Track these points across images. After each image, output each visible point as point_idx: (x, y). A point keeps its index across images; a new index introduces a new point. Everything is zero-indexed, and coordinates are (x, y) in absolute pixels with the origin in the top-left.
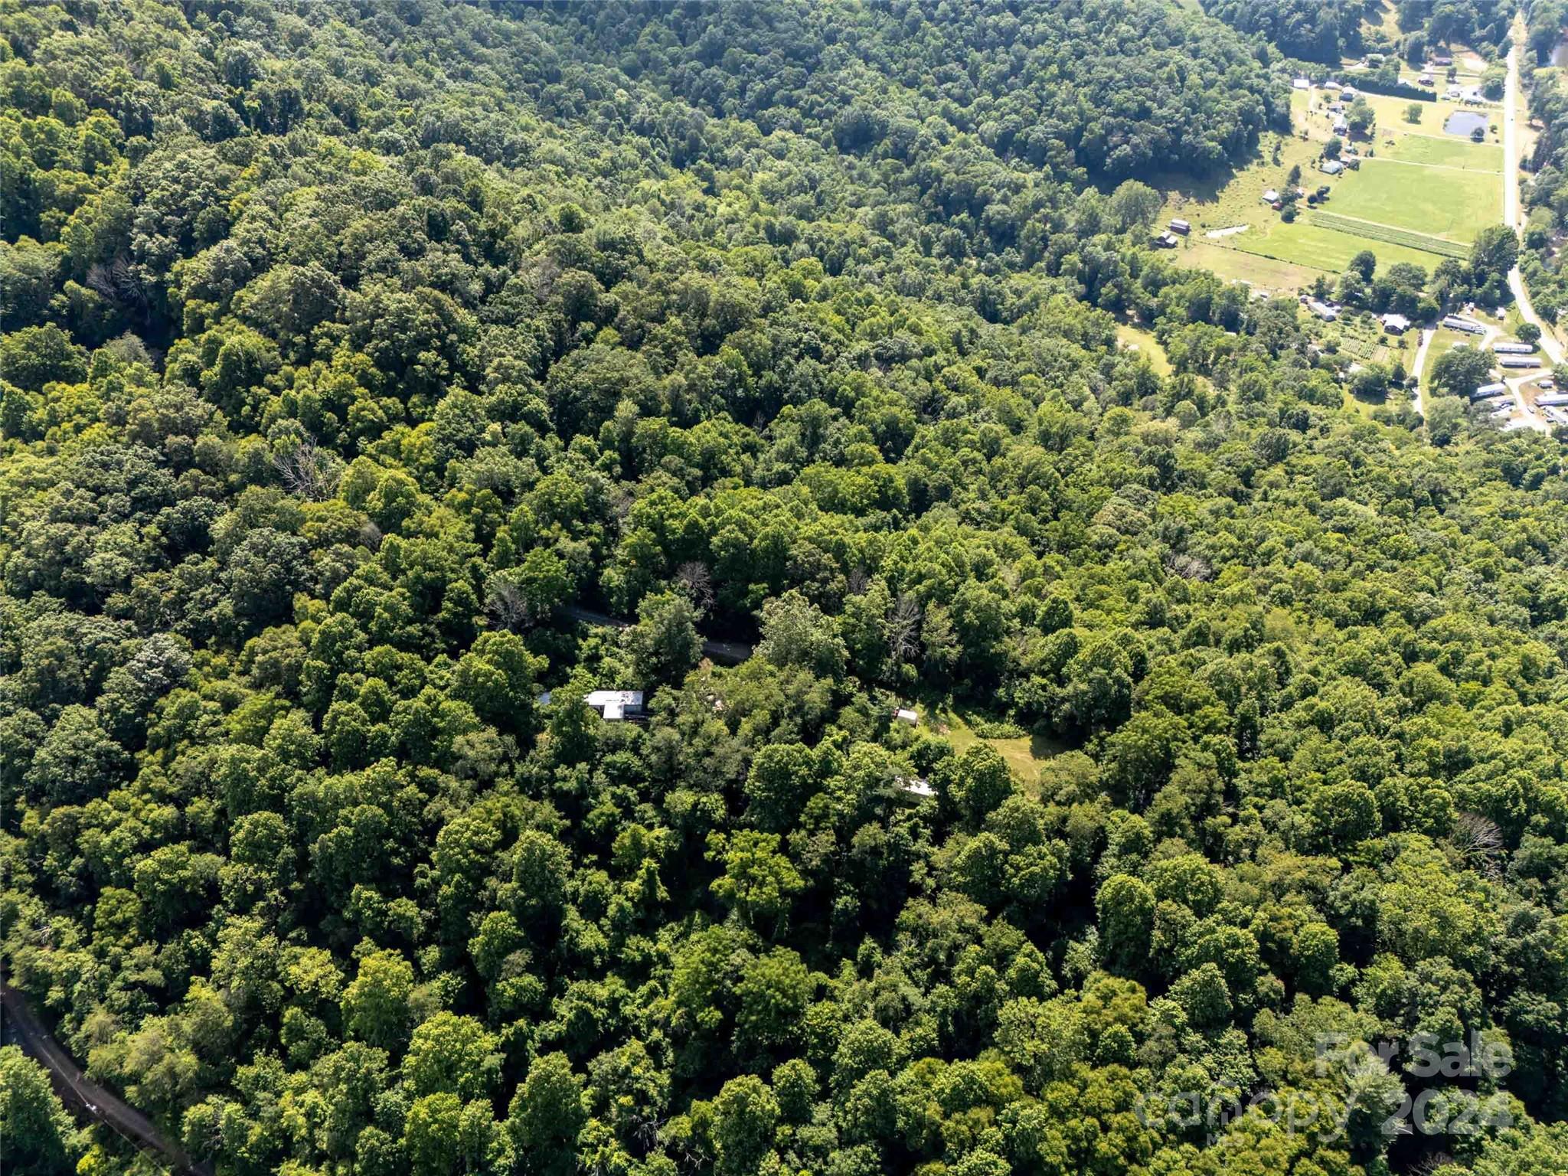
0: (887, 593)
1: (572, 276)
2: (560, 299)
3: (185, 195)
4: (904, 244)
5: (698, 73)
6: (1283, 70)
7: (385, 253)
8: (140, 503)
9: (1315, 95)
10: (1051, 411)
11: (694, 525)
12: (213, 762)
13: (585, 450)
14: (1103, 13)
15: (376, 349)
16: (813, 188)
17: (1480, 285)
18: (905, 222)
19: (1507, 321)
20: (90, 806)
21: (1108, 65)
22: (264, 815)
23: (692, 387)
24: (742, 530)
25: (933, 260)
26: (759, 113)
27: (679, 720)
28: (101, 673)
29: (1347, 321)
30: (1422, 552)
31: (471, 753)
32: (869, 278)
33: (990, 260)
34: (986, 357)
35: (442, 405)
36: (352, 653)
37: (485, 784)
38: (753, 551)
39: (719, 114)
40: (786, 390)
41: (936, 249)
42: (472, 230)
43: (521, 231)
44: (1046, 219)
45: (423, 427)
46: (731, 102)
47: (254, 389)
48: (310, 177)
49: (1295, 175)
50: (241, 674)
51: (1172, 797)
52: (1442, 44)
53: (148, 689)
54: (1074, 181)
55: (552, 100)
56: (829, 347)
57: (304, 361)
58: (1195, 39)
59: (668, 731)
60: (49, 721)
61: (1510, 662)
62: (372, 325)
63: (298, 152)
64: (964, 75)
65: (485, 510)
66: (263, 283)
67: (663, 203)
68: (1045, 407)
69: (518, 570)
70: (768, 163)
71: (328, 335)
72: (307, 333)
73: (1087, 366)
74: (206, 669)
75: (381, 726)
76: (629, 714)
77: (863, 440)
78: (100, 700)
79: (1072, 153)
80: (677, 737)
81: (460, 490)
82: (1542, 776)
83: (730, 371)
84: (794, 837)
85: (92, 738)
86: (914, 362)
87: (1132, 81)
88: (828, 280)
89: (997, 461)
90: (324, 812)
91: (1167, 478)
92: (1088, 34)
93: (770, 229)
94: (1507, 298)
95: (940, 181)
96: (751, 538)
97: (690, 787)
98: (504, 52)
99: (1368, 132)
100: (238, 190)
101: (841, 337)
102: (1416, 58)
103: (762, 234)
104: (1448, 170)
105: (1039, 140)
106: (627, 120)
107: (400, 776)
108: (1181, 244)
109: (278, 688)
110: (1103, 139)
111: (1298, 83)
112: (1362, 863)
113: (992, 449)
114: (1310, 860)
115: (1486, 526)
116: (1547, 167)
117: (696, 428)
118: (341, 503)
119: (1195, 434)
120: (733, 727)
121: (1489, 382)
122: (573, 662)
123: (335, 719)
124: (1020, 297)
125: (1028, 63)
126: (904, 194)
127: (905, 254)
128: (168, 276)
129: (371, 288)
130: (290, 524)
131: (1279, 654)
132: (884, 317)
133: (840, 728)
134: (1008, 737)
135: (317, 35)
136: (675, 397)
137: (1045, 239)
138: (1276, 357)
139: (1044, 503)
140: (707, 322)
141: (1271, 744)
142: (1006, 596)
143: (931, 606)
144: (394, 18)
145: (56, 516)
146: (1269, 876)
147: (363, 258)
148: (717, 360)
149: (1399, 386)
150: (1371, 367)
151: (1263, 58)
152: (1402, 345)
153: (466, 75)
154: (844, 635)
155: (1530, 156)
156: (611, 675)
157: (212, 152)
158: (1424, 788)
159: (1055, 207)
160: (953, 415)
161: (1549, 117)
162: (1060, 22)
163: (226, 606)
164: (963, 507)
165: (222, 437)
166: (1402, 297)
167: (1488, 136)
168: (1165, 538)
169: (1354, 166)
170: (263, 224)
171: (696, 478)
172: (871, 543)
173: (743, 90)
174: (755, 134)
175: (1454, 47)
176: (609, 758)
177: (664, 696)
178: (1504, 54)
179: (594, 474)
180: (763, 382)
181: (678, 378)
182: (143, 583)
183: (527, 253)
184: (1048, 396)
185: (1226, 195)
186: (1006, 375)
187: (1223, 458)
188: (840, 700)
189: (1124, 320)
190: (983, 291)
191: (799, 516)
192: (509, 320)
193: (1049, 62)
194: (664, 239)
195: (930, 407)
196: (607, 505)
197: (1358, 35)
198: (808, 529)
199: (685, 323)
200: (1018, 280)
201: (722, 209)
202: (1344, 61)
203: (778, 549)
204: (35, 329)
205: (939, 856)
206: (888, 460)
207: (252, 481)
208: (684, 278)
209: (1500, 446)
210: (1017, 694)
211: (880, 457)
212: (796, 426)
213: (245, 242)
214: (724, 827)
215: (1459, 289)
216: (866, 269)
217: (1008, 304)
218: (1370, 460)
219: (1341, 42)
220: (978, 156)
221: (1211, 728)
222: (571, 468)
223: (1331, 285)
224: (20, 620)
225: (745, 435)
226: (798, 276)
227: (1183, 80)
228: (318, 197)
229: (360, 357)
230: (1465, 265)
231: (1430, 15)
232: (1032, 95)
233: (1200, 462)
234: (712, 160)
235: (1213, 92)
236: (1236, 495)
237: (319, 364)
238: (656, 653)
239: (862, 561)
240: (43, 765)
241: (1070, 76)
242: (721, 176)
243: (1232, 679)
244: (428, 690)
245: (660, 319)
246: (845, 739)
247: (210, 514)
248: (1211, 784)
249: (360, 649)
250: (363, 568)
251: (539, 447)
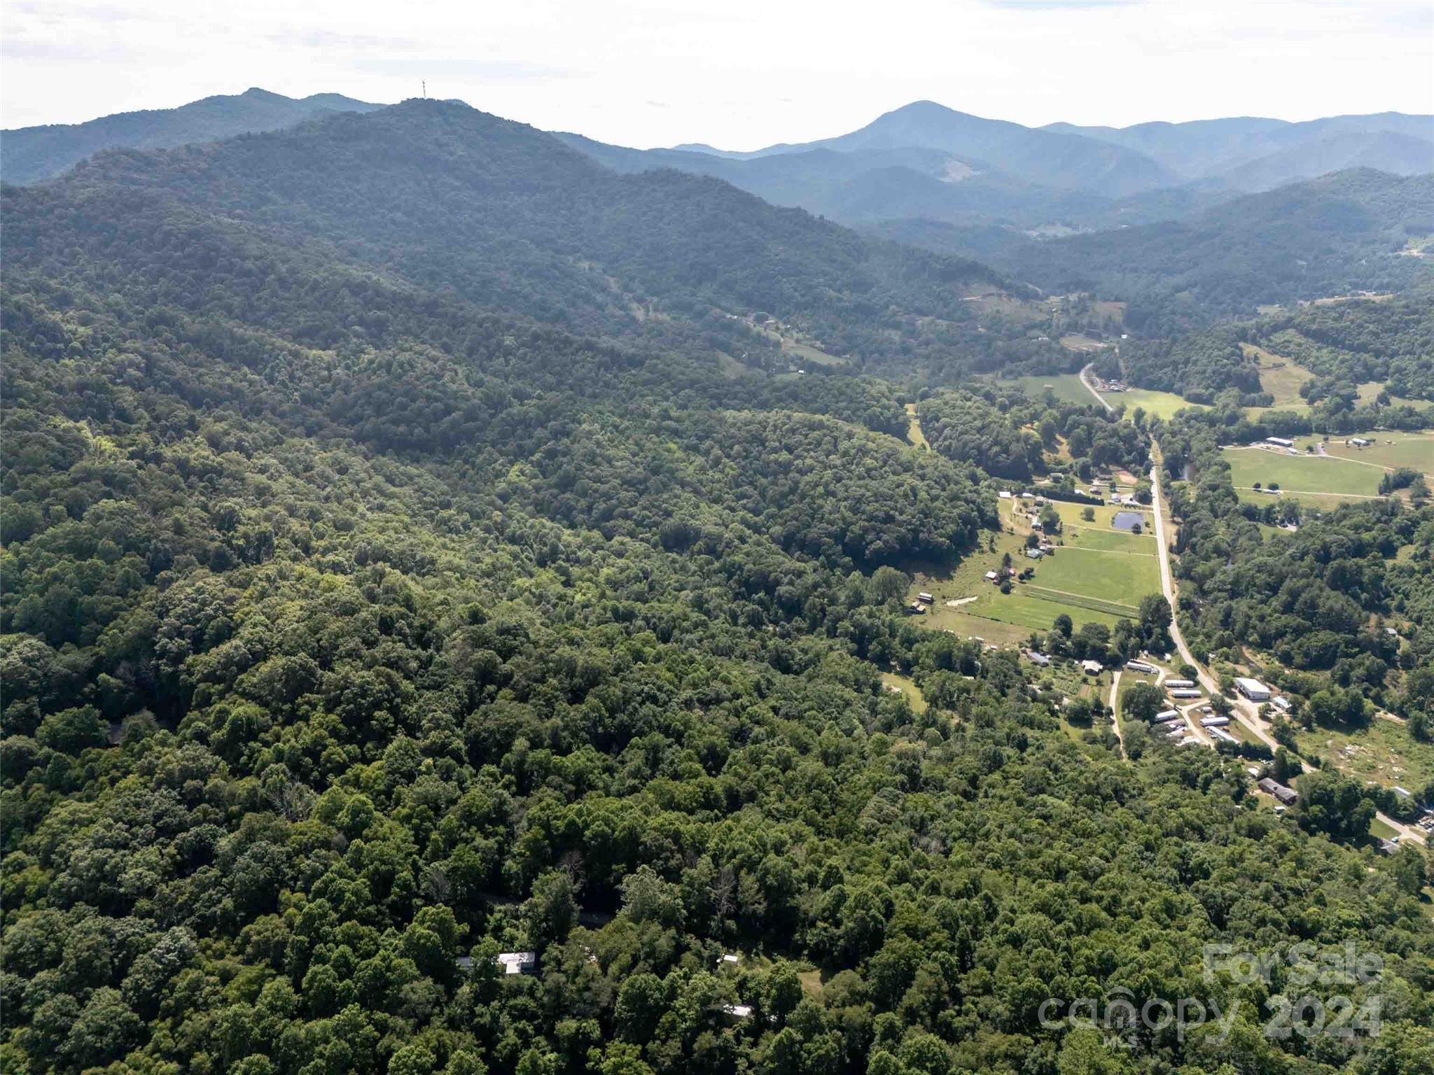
0: (712, 866)
1: (481, 654)
2: (471, 670)
3: (200, 610)
4: (717, 618)
5: (555, 497)
6: (989, 487)
7: (352, 645)
8: (161, 831)
9: (1016, 503)
10: (830, 737)
11: (572, 823)
12: (213, 1024)
13: (491, 775)
14: (853, 452)
15: (344, 710)
16: (646, 578)
17: (1149, 638)
18: (717, 601)
19: (1173, 664)
20: (112, 1067)
21: (860, 487)
22: (256, 1057)
23: (566, 727)
24: (607, 825)
25: (739, 628)
26: (603, 524)
27: (564, 967)
28: (128, 961)
29: (1057, 666)
30: (1103, 832)
31: (414, 997)
32: (691, 644)
33: (783, 627)
34: (779, 699)
35: (390, 747)
36: (327, 928)
37: (423, 1022)
38: (615, 840)
39: (572, 526)
40: (634, 726)
41: (741, 620)
42: (410, 626)
43: (443, 623)
44: (823, 595)
45: (376, 764)
46: (581, 517)
47: (252, 744)
48: (293, 594)
49: (1007, 561)
50: (235, 954)
51: (913, 996)
52: (1103, 465)
53: (164, 970)
54: (844, 567)
55: (445, 522)
56: (663, 695)
57: (289, 721)
58: (922, 467)
59: (556, 975)
60: (81, 1003)
61: (1154, 903)
62: (342, 694)
63: (283, 577)
64: (755, 494)
65: (423, 820)
66: (265, 668)
67: (533, 594)
68: (824, 734)
69: (446, 862)
70: (611, 561)
71: (309, 703)
72: (292, 702)
73: (857, 705)
74: (209, 952)
75: (347, 981)
76: (525, 969)
77: (691, 759)
78: (127, 982)
79: (840, 547)
80: (564, 979)
81: (404, 807)
82: (1169, 975)
83: (593, 715)
84: (651, 1046)
85: (119, 1010)
86: (726, 704)
87: (878, 496)
88: (661, 647)
89: (790, 773)
90: (305, 1049)
91: (914, 783)
92: (843, 465)
93: (615, 611)
94: (1171, 647)
95: (742, 570)
96: (614, 831)
97: (574, 1017)
98: (407, 490)
99: (1057, 528)
100: (242, 605)
101: (671, 687)
102: (1086, 476)
103: (609, 614)
104: (1118, 554)
105: (814, 539)
106: (502, 533)
107: (362, 1018)
108: (928, 611)
109: (268, 960)
110: (862, 537)
111: (1003, 494)
112: (1044, 1039)
113: (786, 765)
114: (1010, 1037)
115: (1155, 813)
116: (1187, 551)
117: (570, 756)
118: (316, 821)
119: (936, 752)
120: (604, 966)
121: (1165, 709)
122: (483, 932)
123: (313, 979)
124: (806, 653)
125: (801, 486)
126: (716, 579)
127: (718, 625)
128: (182, 667)
129: (343, 669)
130: (280, 837)
131: (987, 899)
132: (703, 672)
133: (681, 968)
134: (804, 971)
135: (275, 487)
136: (555, 735)
137: (823, 610)
138: (1004, 695)
139: (825, 803)
140: (575, 680)
141: (981, 959)
142: (796, 866)
143: (743, 873)
144: (329, 471)
145: (99, 843)
146: (983, 1050)
147: (337, 647)
148: (583, 707)
149: (1100, 715)
150: (1076, 700)
151: (975, 479)
152: (1099, 683)
153: (381, 508)
154: (683, 898)
155: (1175, 544)
156: (512, 940)
157: (221, 580)
158: (1083, 982)
159: (829, 586)
160: (756, 741)
161: (1185, 515)
162: (822, 458)
163: (228, 902)
164: (766, 807)
165: (225, 779)
166: (1094, 648)
167: (1144, 529)
168: (913, 825)
169: (1050, 552)
170: (263, 629)
171: (571, 792)
172: (699, 831)
173: (590, 509)
174: (601, 540)
175: (1111, 467)
176: (512, 1002)
177: (553, 950)
178: (1147, 472)
179: (500, 791)
180: (616, 722)
181: (556, 721)
182: (164, 889)
183: (447, 639)
184: (827, 726)
185: (957, 574)
186: (794, 712)
187: (956, 768)
188: (680, 948)
189: (889, 669)
190: (777, 650)
191: (647, 813)
192: (437, 687)
193: (816, 485)
194: (542, 624)
195: (739, 736)
196: (507, 814)
197: (1042, 461)
198: (653, 822)
199: (561, 682)
200: (805, 641)
201: (578, 597)
202: (1034, 478)
203: (632, 837)
204: (75, 710)
205: (756, 1055)
206: (710, 774)
207: (247, 810)
208: (559, 651)
209: (1177, 758)
210: (808, 938)
211: (704, 771)
212: (642, 753)
213: (249, 641)
214: (600, 1044)
215: (1133, 641)
216: (688, 637)
217: (797, 659)
218: (1066, 768)
219: (1030, 466)
220: (770, 552)
221: (938, 947)
222: (483, 787)
223: (1042, 640)
224: (63, 926)
225: (605, 760)
226: (639, 645)
227: (915, 495)
228: (302, 608)
229: (332, 717)
230: (1136, 623)
231: (1091, 445)
232: (806, 507)
233: (939, 772)
234: (567, 560)
235: (938, 504)
236: (966, 795)
237: (301, 724)
238: (546, 920)
239: (693, 845)
240: (79, 1035)
241: (833, 494)
242: (575, 571)
243: (952, 914)
244: (382, 952)
245: (542, 680)
246: (685, 974)
247: (214, 837)
248: (939, 986)
249: (332, 925)
250: (336, 866)
251: (460, 774)
